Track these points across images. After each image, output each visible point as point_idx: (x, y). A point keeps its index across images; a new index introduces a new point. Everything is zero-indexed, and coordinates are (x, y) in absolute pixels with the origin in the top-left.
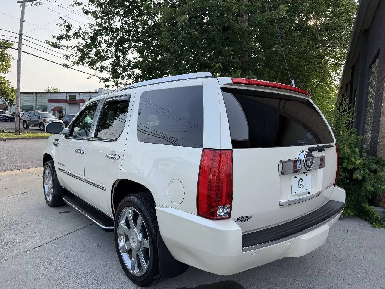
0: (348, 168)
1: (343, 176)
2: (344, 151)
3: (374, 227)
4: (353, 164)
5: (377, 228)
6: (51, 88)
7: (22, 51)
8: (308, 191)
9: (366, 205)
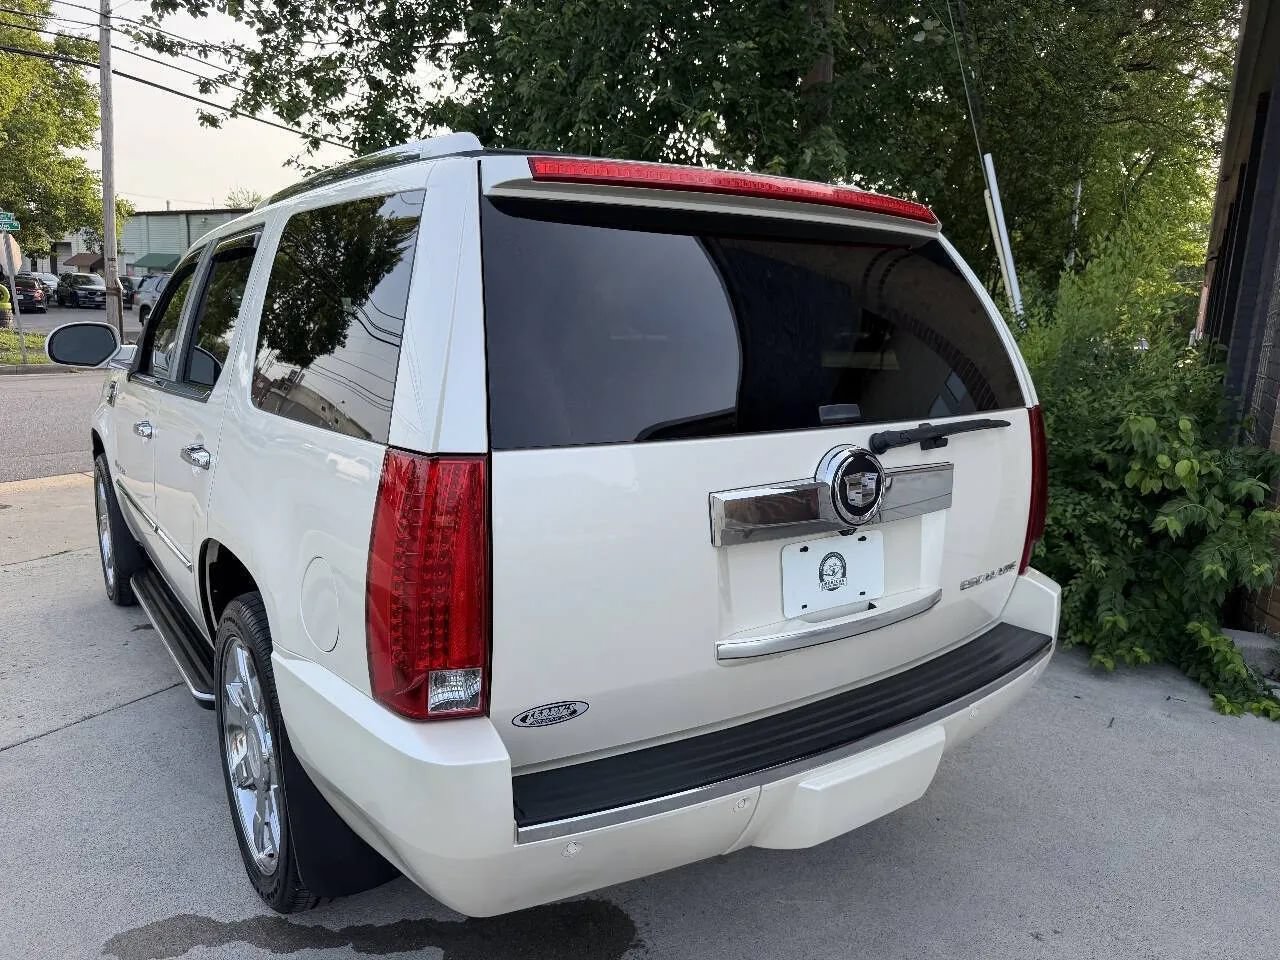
0: (1145, 492)
1: (1122, 521)
2: (1129, 428)
3: (1219, 708)
4: (1162, 477)
5: (1231, 713)
6: (240, 195)
7: (114, 72)
8: (867, 598)
9: (1202, 629)
